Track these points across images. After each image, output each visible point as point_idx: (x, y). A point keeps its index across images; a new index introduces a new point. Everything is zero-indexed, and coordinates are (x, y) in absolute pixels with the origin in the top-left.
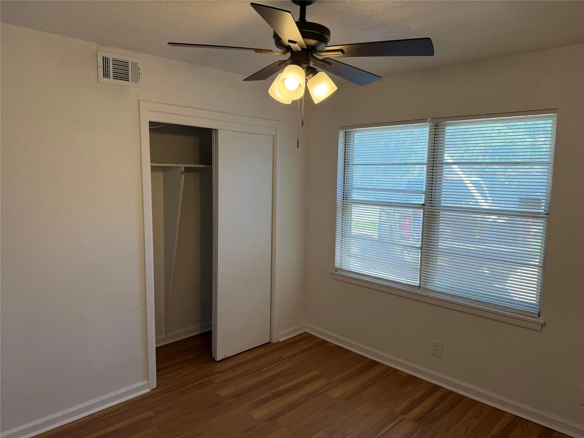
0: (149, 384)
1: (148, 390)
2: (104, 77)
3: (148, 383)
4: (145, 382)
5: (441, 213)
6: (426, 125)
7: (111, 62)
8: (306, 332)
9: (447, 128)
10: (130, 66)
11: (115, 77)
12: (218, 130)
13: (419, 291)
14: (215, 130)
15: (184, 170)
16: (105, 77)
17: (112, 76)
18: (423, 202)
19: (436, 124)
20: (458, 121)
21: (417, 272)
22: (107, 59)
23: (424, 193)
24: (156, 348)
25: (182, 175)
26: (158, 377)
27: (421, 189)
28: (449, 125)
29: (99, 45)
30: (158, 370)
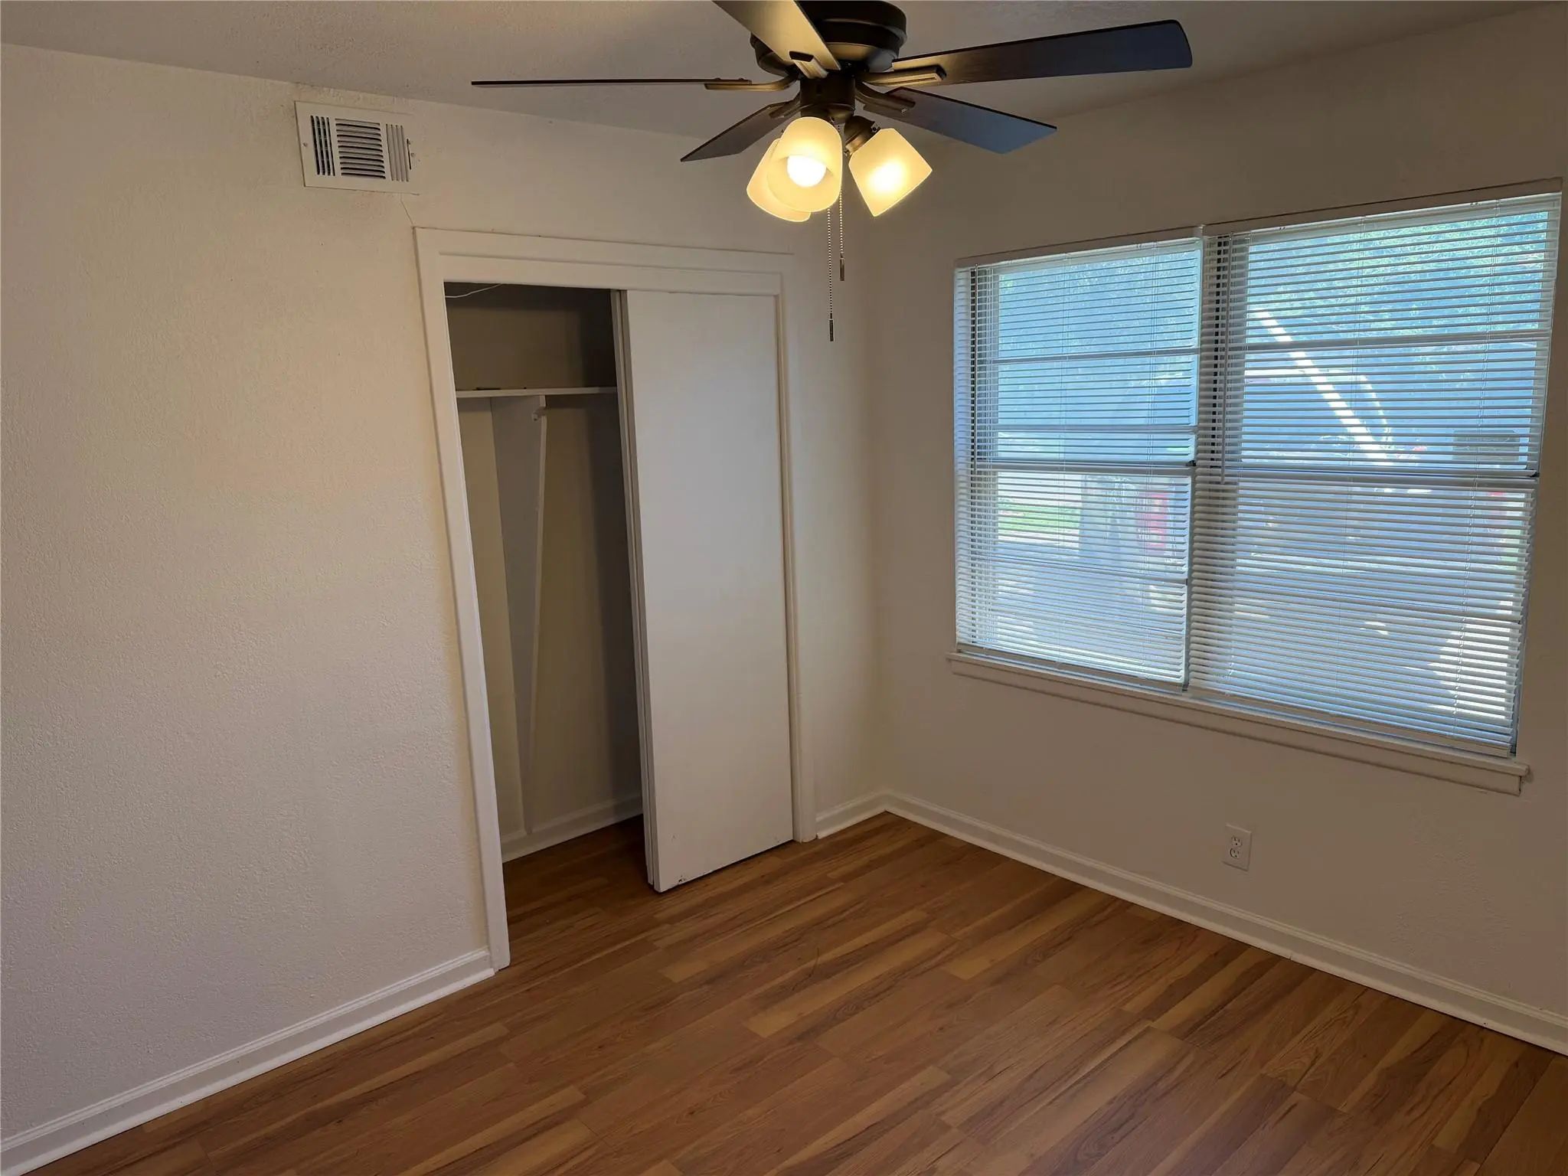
0: (491, 958)
1: (490, 973)
2: (319, 173)
3: (488, 954)
4: (481, 953)
5: (1241, 484)
6: (1193, 242)
7: (334, 129)
8: (887, 813)
9: (1252, 249)
10: (383, 137)
11: (348, 171)
12: (626, 291)
13: (1185, 698)
14: (618, 293)
15: (545, 405)
16: (321, 173)
17: (338, 166)
18: (1191, 457)
19: (1220, 240)
20: (1282, 228)
21: (1180, 648)
22: (324, 123)
23: (1195, 430)
24: (503, 864)
25: (539, 416)
26: (512, 938)
27: (1185, 421)
28: (1256, 239)
29: (301, 86)
30: (510, 922)
